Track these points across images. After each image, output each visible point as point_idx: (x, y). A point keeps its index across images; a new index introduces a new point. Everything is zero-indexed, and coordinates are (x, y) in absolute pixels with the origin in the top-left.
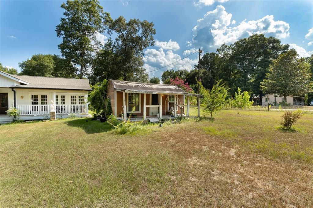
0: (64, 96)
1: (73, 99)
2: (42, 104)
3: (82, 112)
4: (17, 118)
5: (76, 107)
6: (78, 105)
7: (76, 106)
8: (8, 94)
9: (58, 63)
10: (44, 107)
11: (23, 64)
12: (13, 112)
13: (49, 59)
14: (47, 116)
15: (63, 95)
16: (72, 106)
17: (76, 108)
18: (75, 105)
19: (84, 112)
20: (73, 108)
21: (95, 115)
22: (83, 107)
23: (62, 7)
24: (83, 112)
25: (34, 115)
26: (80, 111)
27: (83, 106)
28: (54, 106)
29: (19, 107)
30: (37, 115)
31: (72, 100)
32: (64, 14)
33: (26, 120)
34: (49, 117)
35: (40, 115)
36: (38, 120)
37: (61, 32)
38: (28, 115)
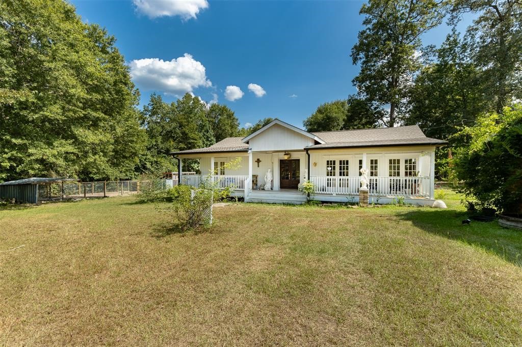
0: (377, 160)
1: (393, 165)
2: (340, 175)
3: (412, 193)
4: (311, 197)
5: (399, 182)
6: (402, 177)
7: (400, 180)
8: (299, 160)
9: (356, 106)
10: (342, 180)
11: (308, 121)
12: (308, 188)
13: (338, 108)
14: (353, 196)
15: (374, 159)
16: (391, 180)
17: (399, 184)
18: (398, 178)
19: (417, 194)
20: (393, 184)
21: (471, 206)
22: (415, 182)
23: (361, 12)
24: (415, 193)
25: (332, 194)
26: (409, 192)
27: (415, 180)
28: (365, 179)
29: (314, 179)
30: (336, 194)
31: (390, 167)
32: (364, 23)
33: (323, 202)
34: (357, 199)
35: (341, 195)
36: (340, 204)
37: (358, 54)
38: (322, 194)
